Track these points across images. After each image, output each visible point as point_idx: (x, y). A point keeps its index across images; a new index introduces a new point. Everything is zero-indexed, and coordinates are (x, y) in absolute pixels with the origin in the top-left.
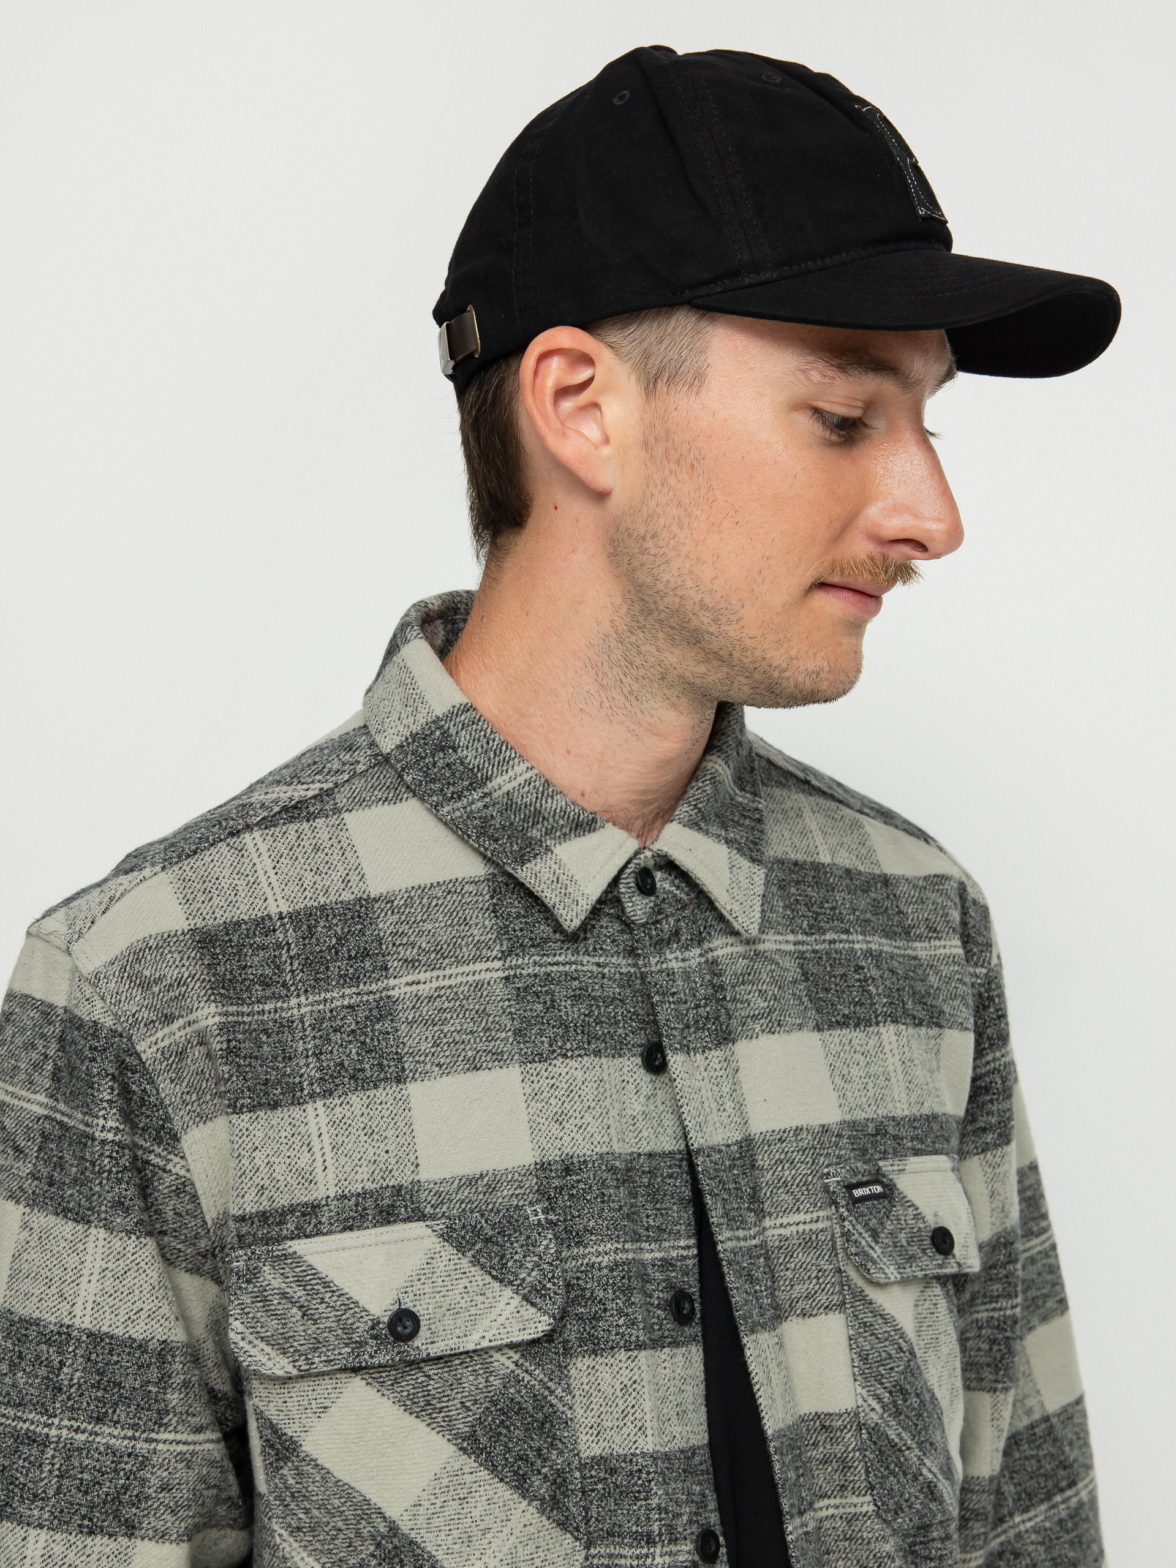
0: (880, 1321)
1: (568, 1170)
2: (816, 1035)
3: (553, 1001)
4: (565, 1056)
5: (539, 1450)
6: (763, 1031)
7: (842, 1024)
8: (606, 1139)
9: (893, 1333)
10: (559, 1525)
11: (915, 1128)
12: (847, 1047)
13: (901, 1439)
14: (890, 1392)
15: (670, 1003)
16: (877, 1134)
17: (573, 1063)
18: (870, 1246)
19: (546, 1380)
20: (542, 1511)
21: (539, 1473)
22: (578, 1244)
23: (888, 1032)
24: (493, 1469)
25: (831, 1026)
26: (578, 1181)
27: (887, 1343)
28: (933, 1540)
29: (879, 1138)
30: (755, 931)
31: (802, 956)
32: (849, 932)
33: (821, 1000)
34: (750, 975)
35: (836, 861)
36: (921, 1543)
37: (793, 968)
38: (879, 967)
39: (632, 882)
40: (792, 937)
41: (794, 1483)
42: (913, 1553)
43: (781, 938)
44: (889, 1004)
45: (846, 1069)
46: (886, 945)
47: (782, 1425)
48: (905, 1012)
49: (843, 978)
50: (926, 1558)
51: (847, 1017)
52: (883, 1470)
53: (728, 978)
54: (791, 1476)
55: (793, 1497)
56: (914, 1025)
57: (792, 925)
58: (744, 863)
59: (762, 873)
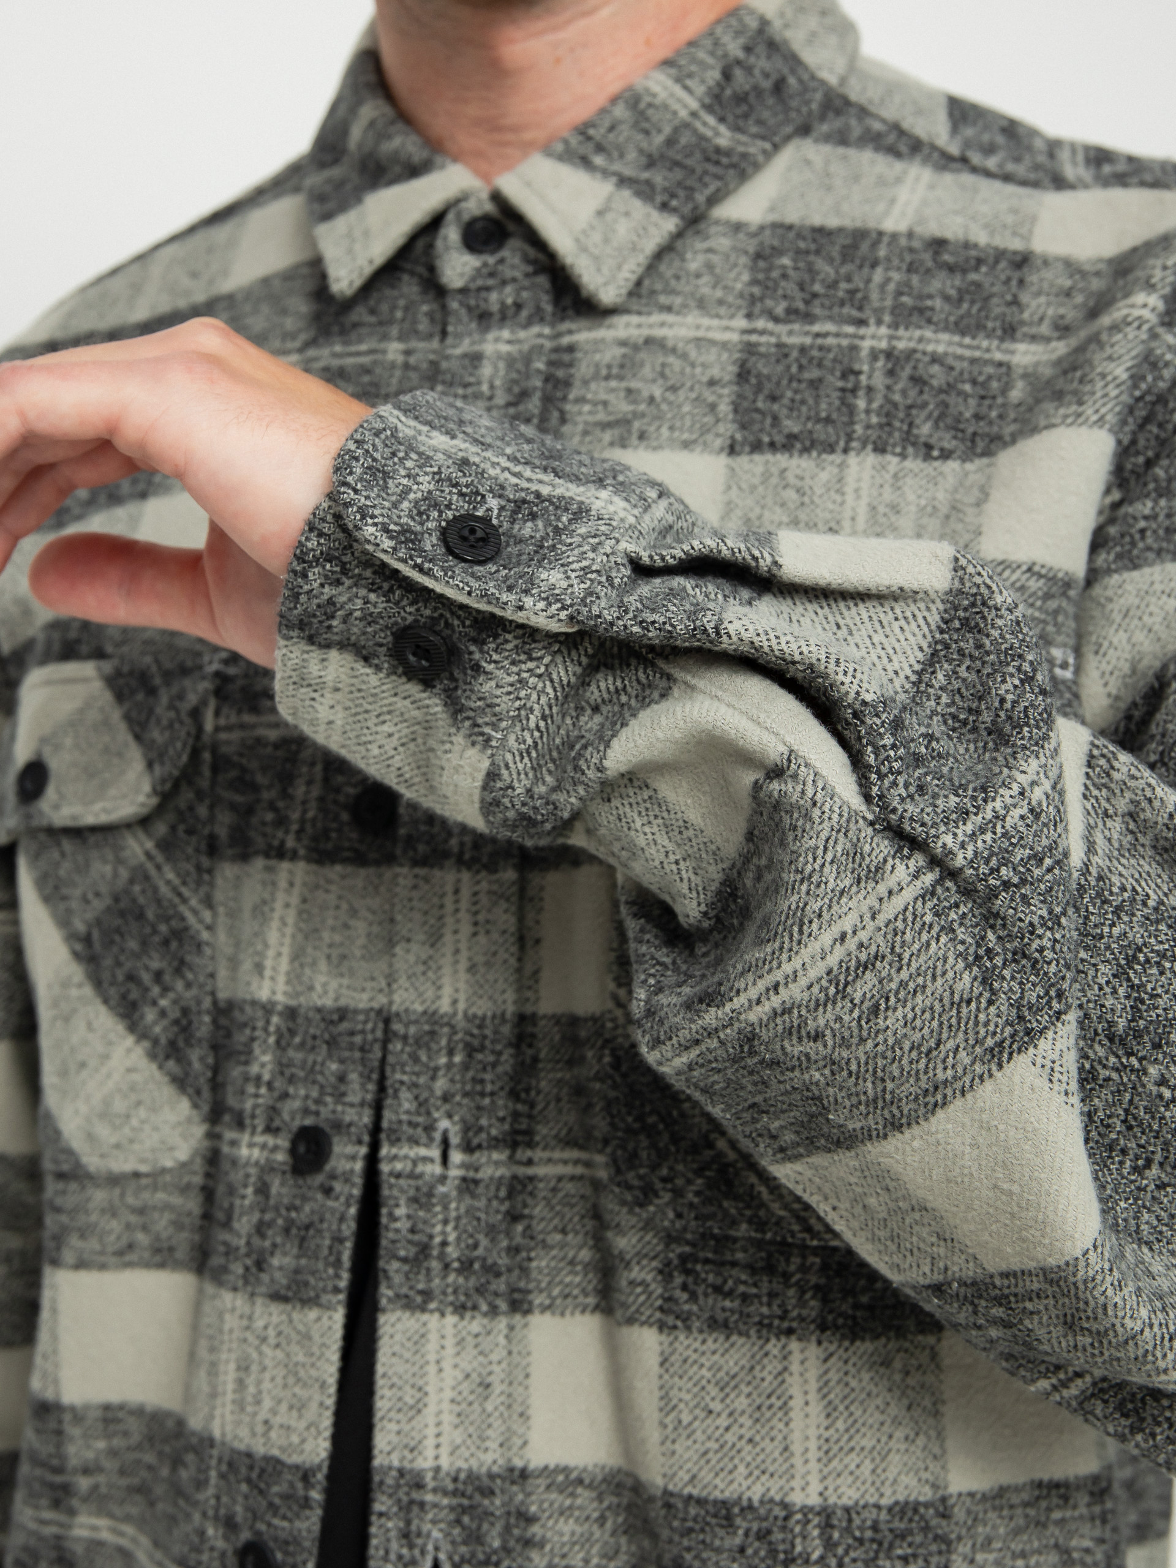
2: (723, 460)
5: (158, 976)
7: (788, 444)
10: (174, 1080)
12: (774, 480)
19: (176, 882)
20: (152, 1056)
21: (154, 1003)
23: (862, 465)
24: (97, 983)
25: (756, 447)
28: (734, 1264)
30: (608, 296)
31: (750, 349)
32: (861, 322)
33: (757, 410)
34: (625, 367)
35: (918, 230)
36: (707, 1261)
37: (722, 366)
38: (891, 373)
39: (451, 233)
40: (741, 323)
41: (446, 1098)
42: (687, 1272)
43: (715, 322)
44: (881, 426)
45: (758, 510)
46: (941, 343)
47: (445, 1006)
48: (909, 439)
49: (815, 384)
50: (718, 1289)
51: (792, 437)
52: (630, 1119)
53: (583, 369)
54: (441, 1085)
55: (428, 1113)
56: (928, 457)
57: (752, 306)
58: (639, 208)
59: (670, 224)
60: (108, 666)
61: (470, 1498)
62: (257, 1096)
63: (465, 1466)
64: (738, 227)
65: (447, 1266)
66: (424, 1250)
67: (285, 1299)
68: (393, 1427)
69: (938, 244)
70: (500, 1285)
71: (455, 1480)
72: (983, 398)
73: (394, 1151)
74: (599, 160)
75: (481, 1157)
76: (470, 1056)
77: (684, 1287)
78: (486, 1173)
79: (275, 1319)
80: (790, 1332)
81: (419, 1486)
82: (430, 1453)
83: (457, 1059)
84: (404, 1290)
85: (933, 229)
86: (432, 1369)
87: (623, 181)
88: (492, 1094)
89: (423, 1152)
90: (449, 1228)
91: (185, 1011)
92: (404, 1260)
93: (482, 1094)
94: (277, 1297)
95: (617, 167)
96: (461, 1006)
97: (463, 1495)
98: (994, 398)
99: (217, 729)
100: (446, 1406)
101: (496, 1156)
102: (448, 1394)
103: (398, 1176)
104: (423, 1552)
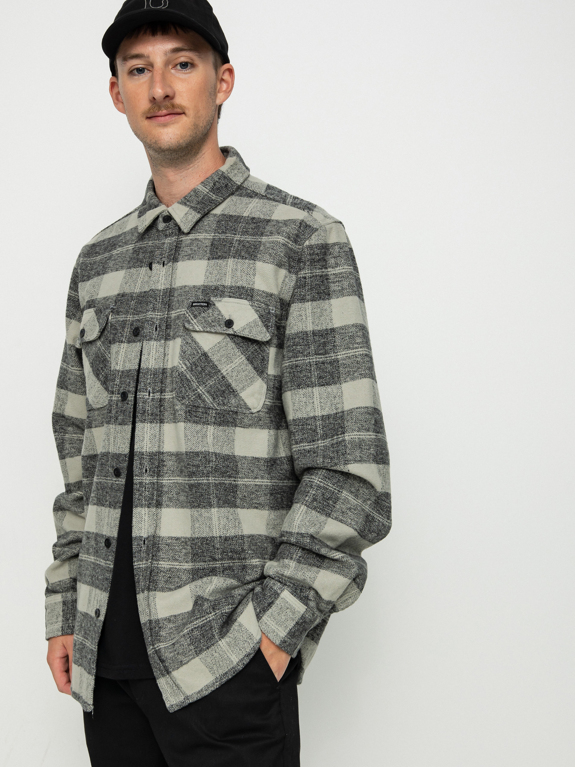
0: (194, 343)
1: (123, 296)
2: (207, 261)
3: (139, 253)
4: (134, 267)
5: (102, 368)
6: (187, 259)
7: (218, 258)
8: (134, 289)
9: (197, 347)
10: (105, 388)
11: (232, 289)
12: (216, 265)
13: (191, 378)
14: (191, 364)
15: (159, 251)
16: (215, 290)
17: (135, 269)
18: (192, 319)
19: (104, 349)
20: (101, 384)
21: (101, 374)
22: (118, 315)
23: (231, 262)
25: (213, 259)
26: (124, 299)
27: (194, 350)
29: (215, 291)
30: (186, 231)
31: (214, 239)
32: (236, 234)
33: (214, 251)
34: (191, 244)
35: (250, 215)
36: (194, 411)
37: (208, 243)
38: (239, 244)
39: (160, 219)
40: (213, 234)
41: (149, 384)
42: (190, 413)
43: (208, 235)
44: (235, 253)
45: (212, 271)
46: (249, 238)
47: (150, 367)
48: (240, 255)
49: (224, 245)
50: (195, 416)
51: (219, 256)
52: (181, 385)
54: (148, 381)
55: (146, 387)
56: (243, 259)
57: (215, 231)
58: (194, 213)
59: (199, 216)
60: (95, 308)
61: (152, 457)
62: (116, 388)
63: (152, 451)
64: (215, 215)
65: (148, 415)
66: (144, 411)
67: (121, 424)
68: (139, 444)
69: (254, 218)
70: (158, 418)
71: (150, 453)
72: (255, 248)
73: (140, 393)
74: (188, 203)
75: (155, 394)
76: (154, 376)
77: (189, 415)
78: (156, 397)
79: (120, 428)
80: (209, 424)
81: (143, 455)
82: (145, 449)
83: (152, 377)
84: (141, 419)
85: (253, 215)
86: (145, 433)
87: (191, 207)
88: (158, 382)
89: (145, 394)
90: (149, 408)
91: (106, 375)
92: (141, 413)
93: (156, 383)
94: (120, 424)
95: (191, 205)
96: (153, 367)
97: (151, 456)
98: (257, 248)
99: (112, 319)
100: (148, 440)
101: (157, 394)
102: (149, 438)
103: (140, 398)
104: (144, 467)
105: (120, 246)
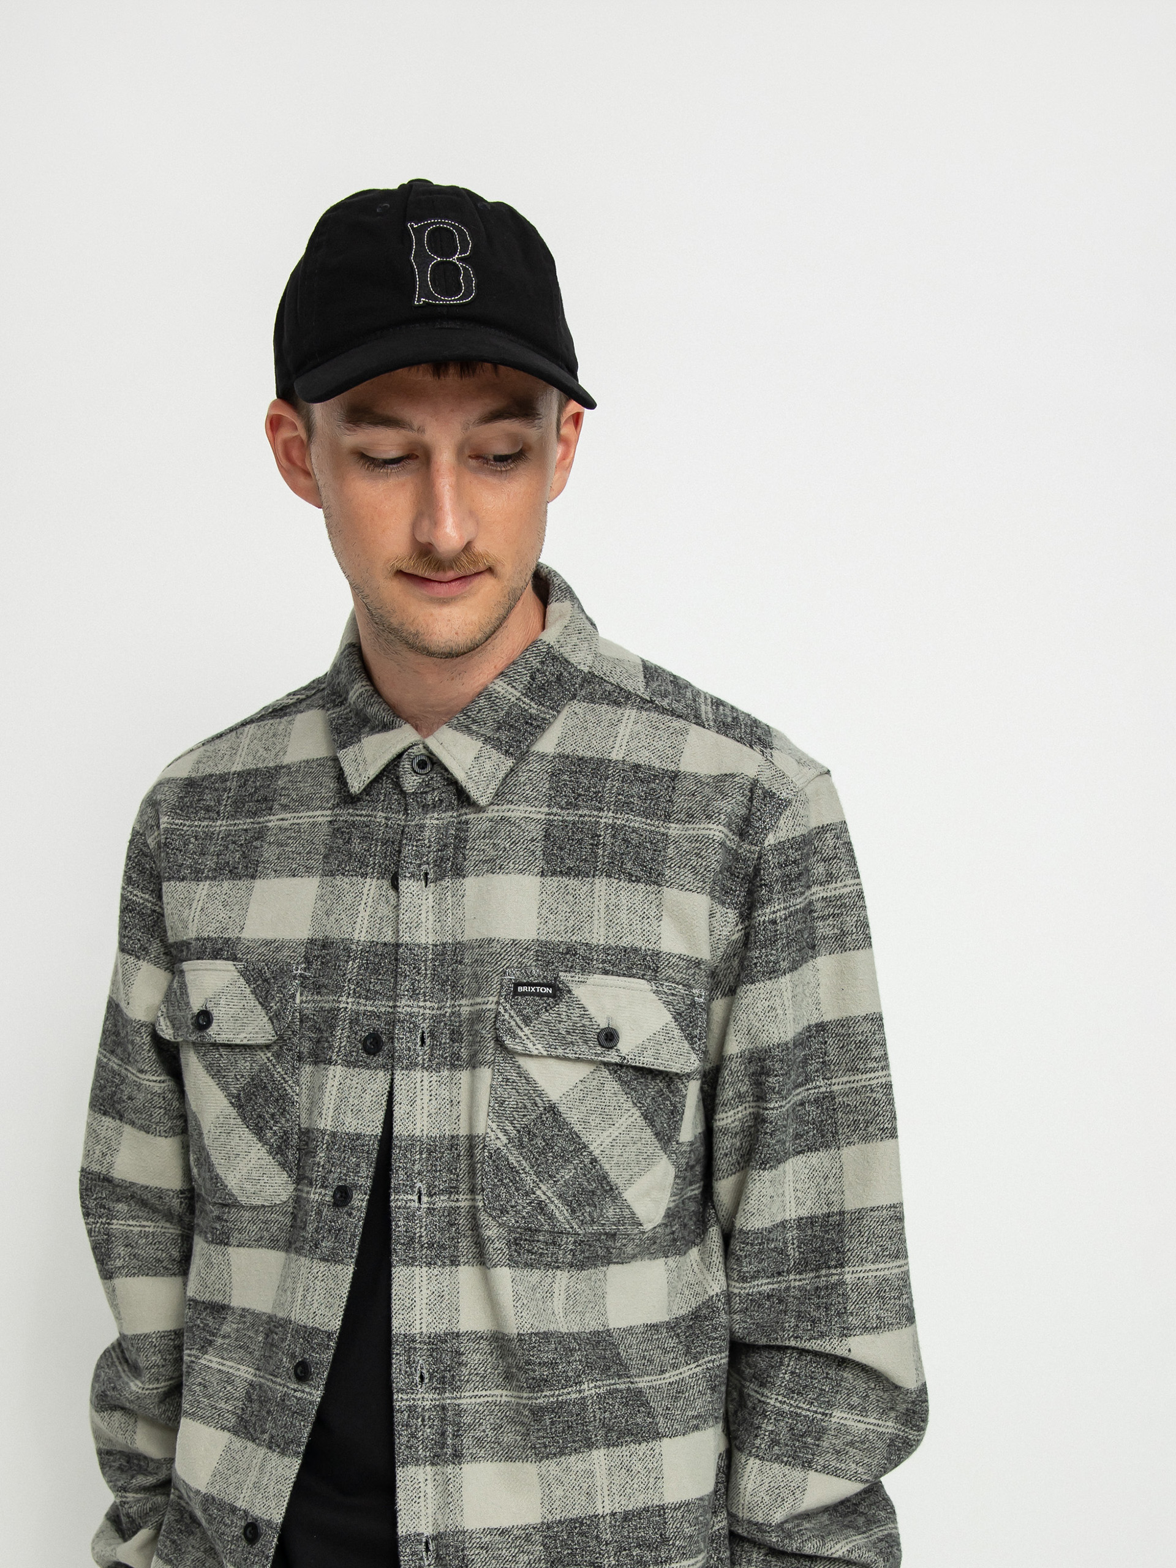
0: (524, 1081)
1: (324, 947)
2: (539, 879)
3: (350, 838)
4: (343, 874)
5: (273, 1115)
6: (487, 871)
7: (568, 873)
8: (350, 930)
9: (531, 1092)
10: (280, 1164)
11: (608, 954)
12: (562, 890)
13: (521, 1165)
14: (519, 1131)
15: (413, 845)
16: (567, 953)
17: (346, 880)
18: (519, 1027)
19: (283, 1073)
20: (270, 1153)
21: (271, 1129)
22: (319, 993)
23: (601, 884)
24: (244, 1119)
25: (554, 874)
26: (327, 954)
27: (526, 1098)
28: (538, 1241)
29: (568, 956)
30: (483, 802)
31: (550, 823)
32: (601, 809)
33: (554, 854)
34: (491, 833)
35: (627, 759)
36: (526, 1240)
37: (537, 831)
38: (614, 836)
39: (406, 764)
40: (546, 810)
41: (419, 1173)
42: (518, 1245)
43: (534, 809)
44: (609, 863)
45: (555, 905)
46: (637, 822)
47: (418, 1133)
48: (622, 871)
49: (580, 841)
50: (530, 1252)
51: (570, 868)
52: (496, 1180)
53: (472, 834)
54: (417, 1167)
55: (412, 1180)
56: (630, 881)
57: (551, 801)
58: (495, 754)
59: (510, 762)
60: (240, 966)
61: (436, 1345)
62: (318, 1172)
63: (434, 1331)
64: (543, 756)
65: (422, 1246)
66: (412, 1239)
67: (327, 1260)
68: (401, 1317)
69: (637, 767)
70: (446, 1253)
71: (429, 1337)
72: (655, 850)
73: (397, 1197)
74: (474, 728)
75: (436, 1198)
76: (430, 1154)
78: (438, 1205)
79: (322, 1269)
80: (558, 1267)
81: (414, 1341)
82: (418, 1326)
83: (424, 1156)
84: (404, 1257)
85: (634, 759)
86: (417, 1290)
87: (487, 740)
88: (440, 1171)
89: (410, 1197)
90: (422, 1230)
91: (285, 1133)
92: (403, 1244)
93: (436, 1171)
94: (324, 1259)
95: (483, 731)
96: (425, 1133)
97: (433, 1344)
98: (660, 851)
99: (302, 1002)
100: (424, 1306)
101: (442, 1197)
102: (425, 1301)
103: (399, 1208)
104: (416, 1370)
105: (285, 807)
